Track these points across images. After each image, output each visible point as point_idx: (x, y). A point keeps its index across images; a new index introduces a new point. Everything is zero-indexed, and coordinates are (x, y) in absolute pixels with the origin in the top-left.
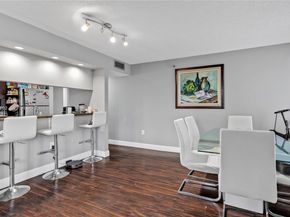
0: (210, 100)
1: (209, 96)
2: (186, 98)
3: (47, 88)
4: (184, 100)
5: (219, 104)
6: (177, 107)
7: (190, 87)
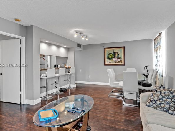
0: (119, 62)
1: (119, 60)
2: (109, 61)
3: (44, 56)
4: (108, 62)
5: (123, 63)
6: (105, 65)
7: (111, 56)
